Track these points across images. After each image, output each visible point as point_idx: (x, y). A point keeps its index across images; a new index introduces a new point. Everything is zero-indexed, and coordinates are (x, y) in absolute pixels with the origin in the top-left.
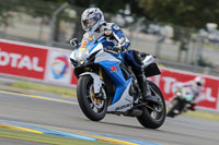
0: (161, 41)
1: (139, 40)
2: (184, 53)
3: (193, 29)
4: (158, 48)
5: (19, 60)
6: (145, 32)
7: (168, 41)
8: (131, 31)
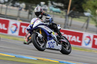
0: (20, 10)
1: (10, 9)
4: (19, 13)
6: (13, 6)
7: (23, 10)
8: (7, 5)
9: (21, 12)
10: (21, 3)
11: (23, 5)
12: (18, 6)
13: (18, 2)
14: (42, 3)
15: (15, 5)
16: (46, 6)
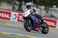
0: (41, 10)
2: (47, 13)
3: (49, 7)
5: (4, 15)
7: (43, 10)
9: (42, 11)
10: (41, 6)
11: (43, 7)
12: (40, 8)
13: (40, 6)
14: (55, 6)
15: (38, 7)
16: (57, 8)
